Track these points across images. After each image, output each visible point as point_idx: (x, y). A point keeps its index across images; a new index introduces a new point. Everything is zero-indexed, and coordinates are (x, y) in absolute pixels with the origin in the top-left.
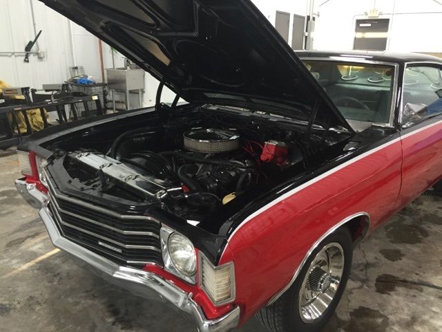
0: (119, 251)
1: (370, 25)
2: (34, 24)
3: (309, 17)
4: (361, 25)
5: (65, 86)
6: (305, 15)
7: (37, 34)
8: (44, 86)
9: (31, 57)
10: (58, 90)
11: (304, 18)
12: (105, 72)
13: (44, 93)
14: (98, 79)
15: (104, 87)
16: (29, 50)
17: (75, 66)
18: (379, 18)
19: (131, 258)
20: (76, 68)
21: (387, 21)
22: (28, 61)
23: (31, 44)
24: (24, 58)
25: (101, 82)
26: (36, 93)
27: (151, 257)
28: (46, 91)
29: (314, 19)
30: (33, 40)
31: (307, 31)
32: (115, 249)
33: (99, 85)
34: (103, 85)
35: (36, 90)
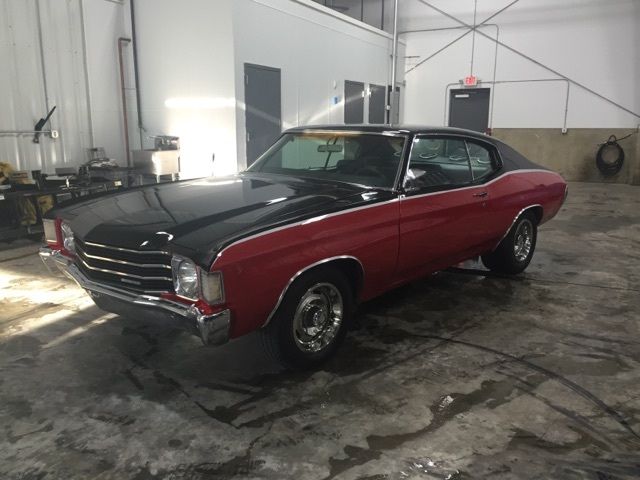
0: (138, 283)
1: (467, 96)
2: (47, 99)
3: (390, 87)
4: (457, 96)
5: (83, 169)
6: (385, 84)
7: (50, 110)
8: (57, 170)
9: (42, 137)
10: (74, 174)
11: (384, 88)
12: (131, 153)
13: (56, 178)
14: (123, 163)
15: (129, 173)
16: (40, 129)
17: (95, 147)
18: (478, 87)
19: (150, 289)
20: (96, 150)
21: (487, 91)
22: (38, 142)
23: (42, 122)
24: (32, 138)
25: (126, 166)
26: (47, 178)
27: (164, 285)
28: (60, 175)
29: (398, 89)
30: (45, 117)
31: (389, 104)
32: (135, 283)
33: (122, 169)
34: (128, 169)
35: (46, 176)
